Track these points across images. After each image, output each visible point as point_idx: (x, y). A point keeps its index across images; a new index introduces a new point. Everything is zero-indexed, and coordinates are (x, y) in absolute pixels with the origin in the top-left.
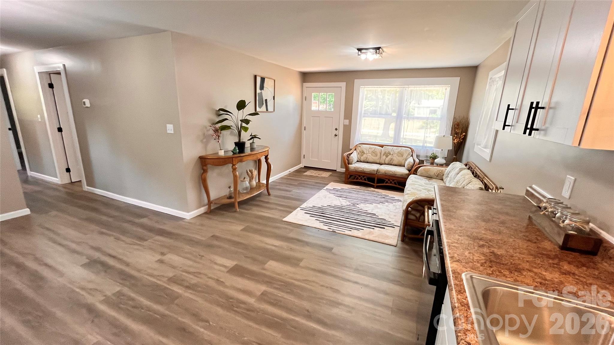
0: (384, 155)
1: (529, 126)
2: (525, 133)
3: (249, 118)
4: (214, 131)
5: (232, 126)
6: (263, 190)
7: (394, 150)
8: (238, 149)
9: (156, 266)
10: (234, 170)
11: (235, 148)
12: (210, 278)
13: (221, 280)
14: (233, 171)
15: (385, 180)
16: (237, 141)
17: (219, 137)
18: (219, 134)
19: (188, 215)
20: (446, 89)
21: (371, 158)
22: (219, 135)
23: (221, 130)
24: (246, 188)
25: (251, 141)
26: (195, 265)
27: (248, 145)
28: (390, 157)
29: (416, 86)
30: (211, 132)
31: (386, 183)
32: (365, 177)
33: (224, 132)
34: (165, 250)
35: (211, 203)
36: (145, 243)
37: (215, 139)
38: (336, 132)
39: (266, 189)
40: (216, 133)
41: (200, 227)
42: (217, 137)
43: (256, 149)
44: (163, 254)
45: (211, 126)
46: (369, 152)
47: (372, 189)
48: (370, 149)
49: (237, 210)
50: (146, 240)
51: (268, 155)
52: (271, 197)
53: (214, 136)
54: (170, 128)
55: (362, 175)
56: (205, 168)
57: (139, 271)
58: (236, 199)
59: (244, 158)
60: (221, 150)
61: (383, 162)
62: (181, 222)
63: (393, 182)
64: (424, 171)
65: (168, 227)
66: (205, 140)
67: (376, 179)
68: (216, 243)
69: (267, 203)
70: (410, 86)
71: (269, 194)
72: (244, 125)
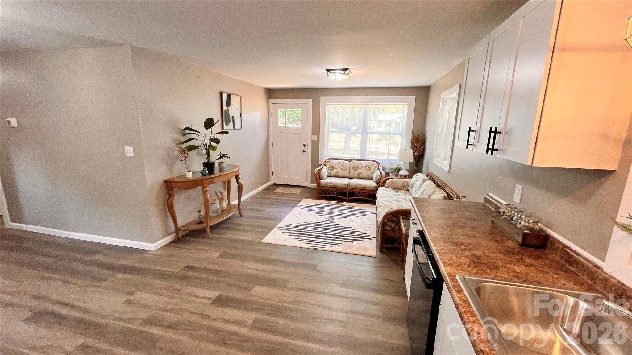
0: (352, 169)
1: (490, 147)
2: (487, 152)
3: (218, 136)
4: (180, 152)
5: (200, 146)
6: (234, 212)
7: (362, 164)
8: (208, 170)
9: (125, 308)
10: (205, 192)
11: (204, 169)
12: (193, 313)
13: (206, 313)
14: (203, 194)
15: (356, 194)
16: (206, 161)
17: (186, 158)
18: (186, 154)
19: (152, 247)
20: (404, 107)
21: (340, 172)
22: (186, 156)
23: (189, 151)
24: (217, 211)
25: (220, 161)
26: (173, 301)
27: (217, 165)
28: (358, 171)
29: (378, 104)
30: (177, 153)
31: (356, 197)
32: (337, 192)
33: (191, 153)
34: (132, 289)
35: (179, 230)
36: (104, 284)
37: (181, 161)
38: (305, 148)
39: (238, 211)
40: (182, 153)
41: (169, 259)
42: (184, 158)
43: (225, 169)
44: (130, 293)
45: (176, 147)
46: (338, 167)
47: (345, 203)
48: (339, 164)
49: (208, 235)
50: (106, 280)
51: (239, 175)
52: (243, 219)
53: (181, 158)
54: (129, 151)
55: (333, 190)
56: (171, 192)
57: (103, 316)
58: (207, 224)
59: (216, 180)
60: (188, 172)
61: (352, 176)
62: (146, 255)
63: (363, 195)
64: (392, 183)
65: (128, 262)
66: (170, 162)
67: (347, 193)
68: (191, 274)
69: (240, 225)
70: (372, 104)
71: (241, 215)
72: (213, 144)
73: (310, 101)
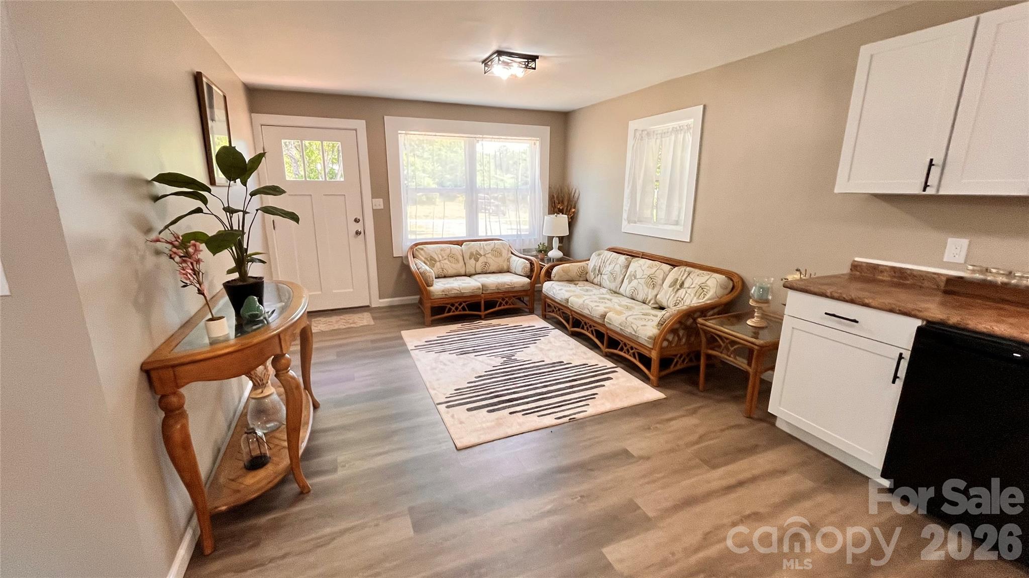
0: (470, 258)
7: (483, 246)
15: (497, 301)
20: (535, 144)
21: (451, 268)
28: (482, 259)
29: (494, 137)
31: (499, 307)
32: (464, 304)
38: (358, 226)
46: (443, 257)
47: (484, 322)
48: (442, 252)
55: (456, 303)
56: (169, 400)
61: (473, 272)
63: (510, 301)
67: (483, 302)
70: (484, 136)
73: (360, 125)
